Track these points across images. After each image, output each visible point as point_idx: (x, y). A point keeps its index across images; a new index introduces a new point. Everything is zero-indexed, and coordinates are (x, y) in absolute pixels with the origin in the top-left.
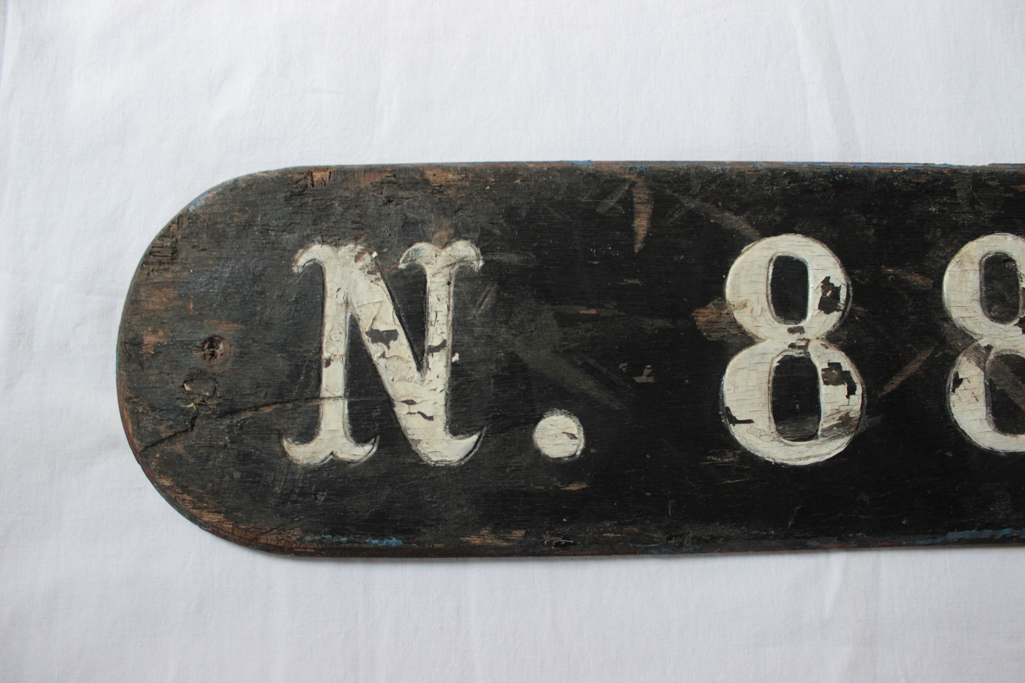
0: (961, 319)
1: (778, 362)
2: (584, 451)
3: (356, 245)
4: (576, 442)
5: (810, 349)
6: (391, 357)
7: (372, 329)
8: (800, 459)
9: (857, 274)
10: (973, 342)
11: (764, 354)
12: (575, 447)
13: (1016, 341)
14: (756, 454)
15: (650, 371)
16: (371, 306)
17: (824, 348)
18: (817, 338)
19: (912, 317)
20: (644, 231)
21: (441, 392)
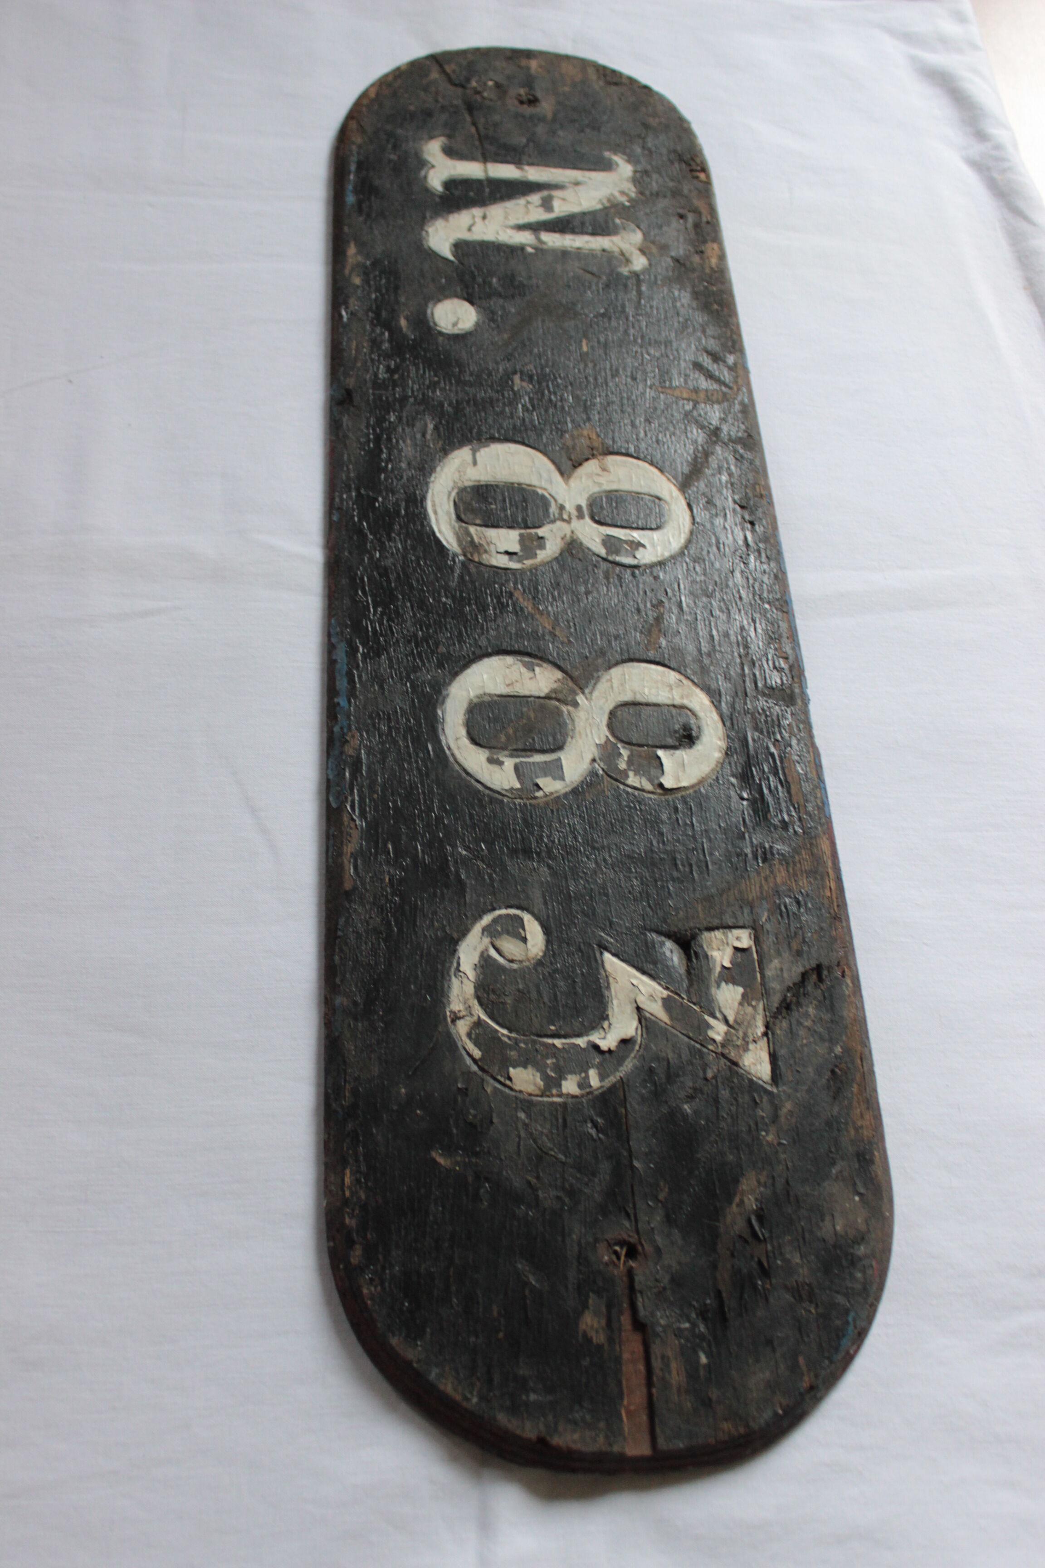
0: (608, 677)
1: (543, 494)
2: (440, 333)
3: (635, 192)
4: (450, 327)
5: (559, 524)
6: (528, 208)
7: (554, 198)
8: (434, 505)
10: (581, 688)
11: (551, 483)
12: (445, 326)
13: (587, 735)
14: (439, 468)
16: (577, 199)
17: (562, 537)
18: (573, 532)
21: (496, 238)
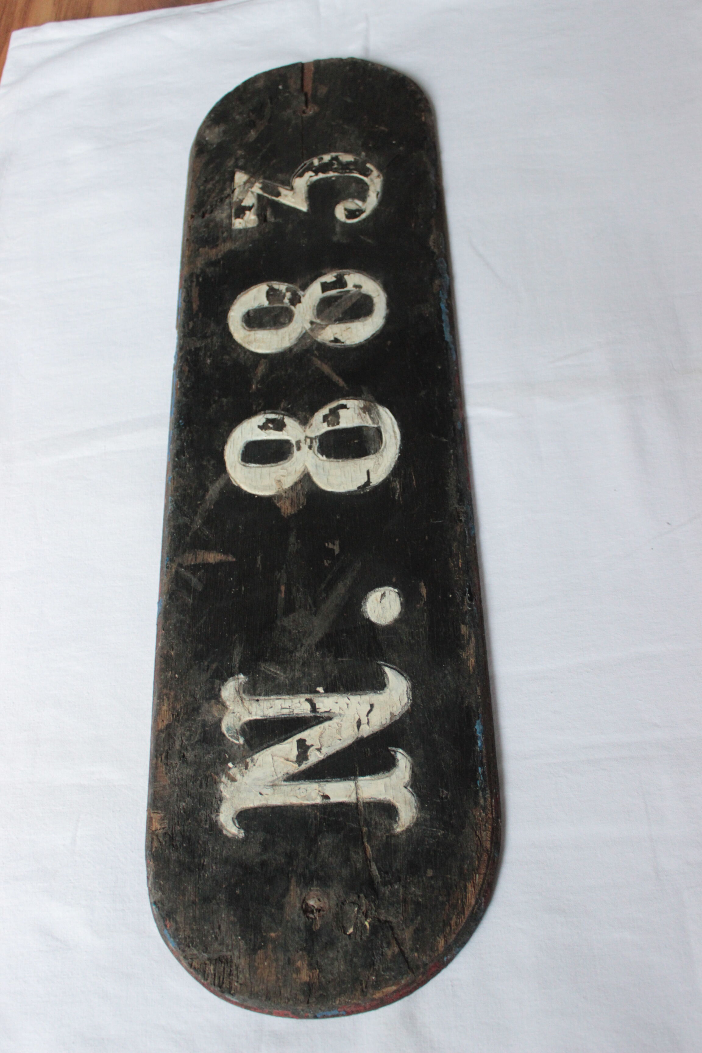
0: (291, 341)
1: (322, 455)
2: (395, 587)
3: (221, 782)
4: (387, 593)
5: (313, 435)
6: (320, 743)
7: (296, 761)
8: (396, 437)
9: (256, 407)
10: (307, 333)
11: (316, 466)
12: (392, 593)
13: (306, 307)
14: (393, 466)
15: (330, 544)
16: (276, 764)
17: (312, 427)
18: (305, 431)
19: (289, 371)
20: (218, 556)
21: (349, 699)
